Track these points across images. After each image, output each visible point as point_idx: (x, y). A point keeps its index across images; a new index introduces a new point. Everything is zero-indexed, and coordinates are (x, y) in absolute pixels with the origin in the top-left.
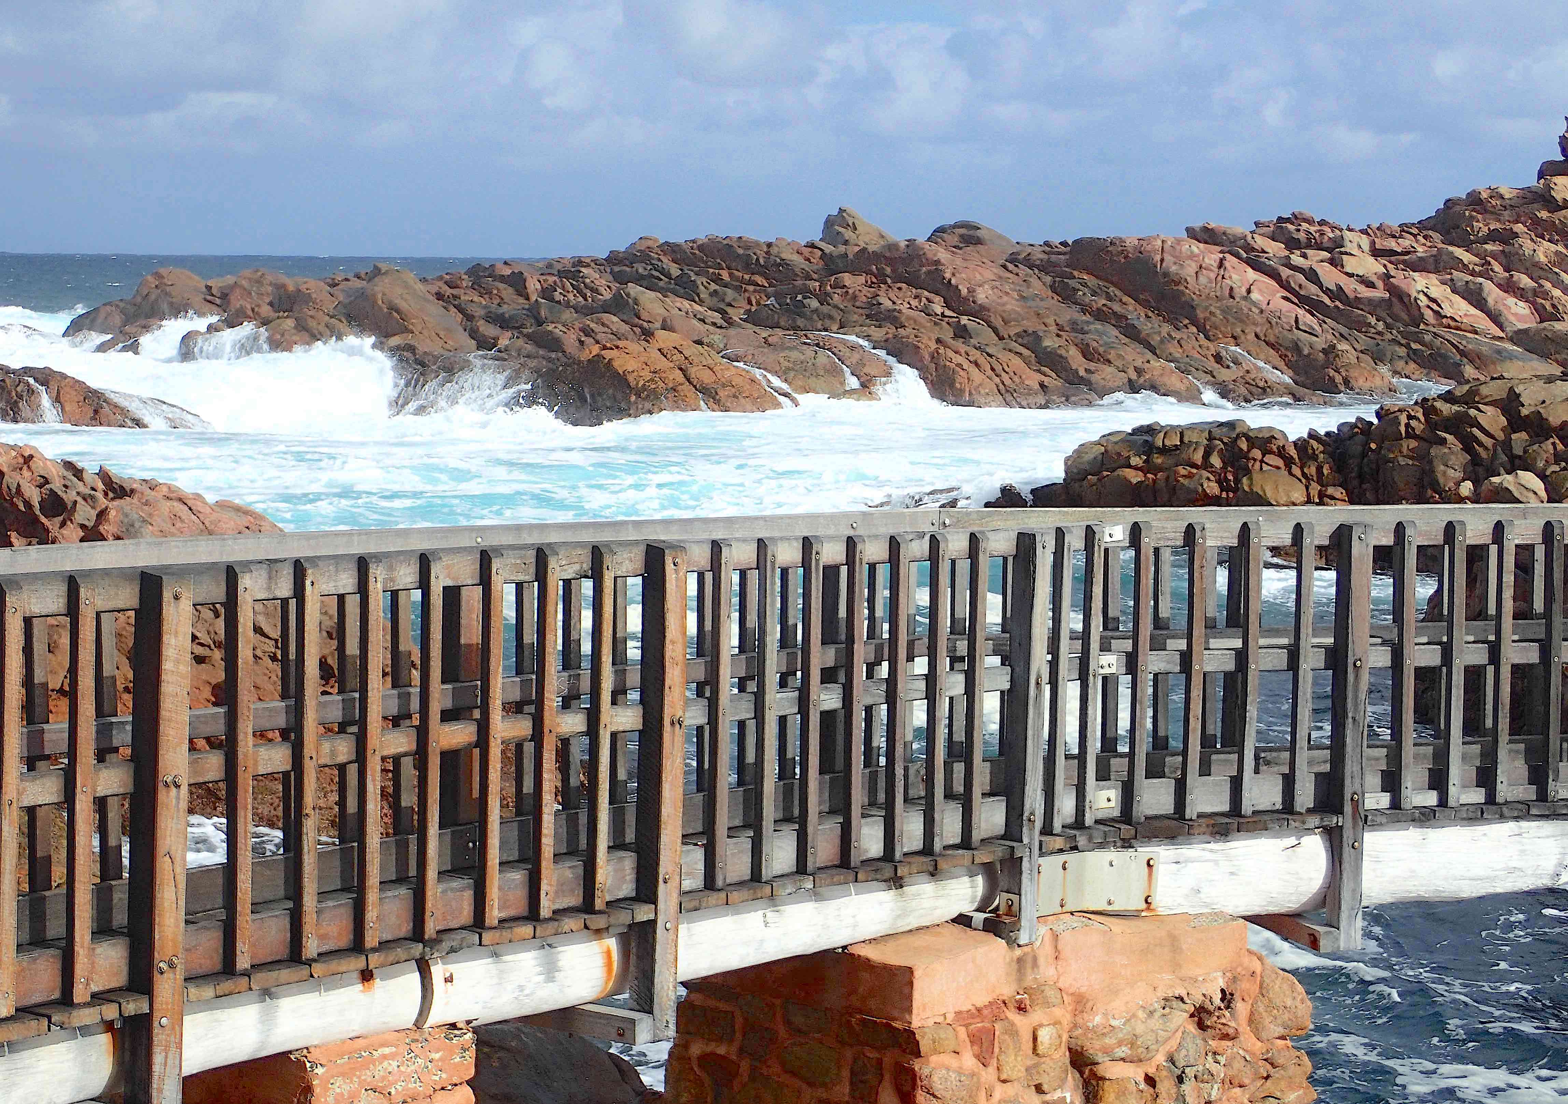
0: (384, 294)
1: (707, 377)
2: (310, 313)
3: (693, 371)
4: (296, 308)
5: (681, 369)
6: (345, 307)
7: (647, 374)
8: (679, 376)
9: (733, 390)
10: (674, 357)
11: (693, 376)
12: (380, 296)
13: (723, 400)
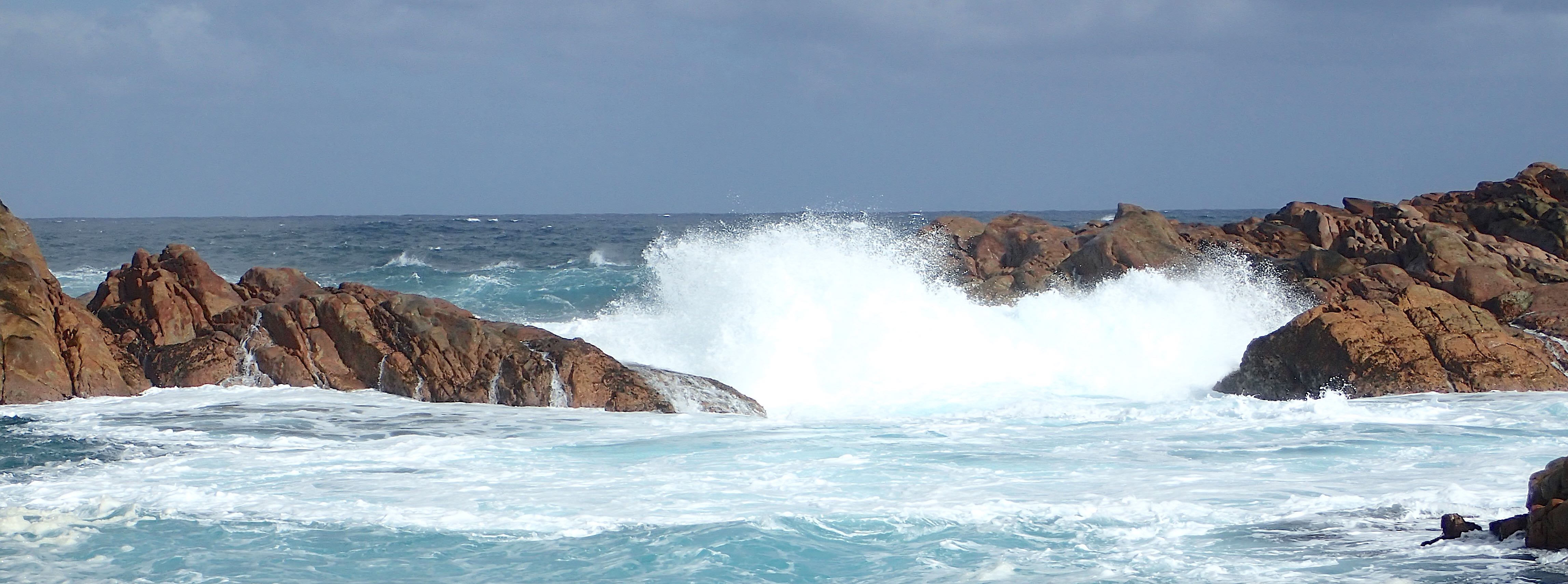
1: (1462, 348)
3: (1444, 341)
5: (1427, 337)
7: (1376, 345)
8: (1422, 347)
9: (1496, 366)
10: (1425, 322)
11: (1443, 346)
13: (1478, 380)
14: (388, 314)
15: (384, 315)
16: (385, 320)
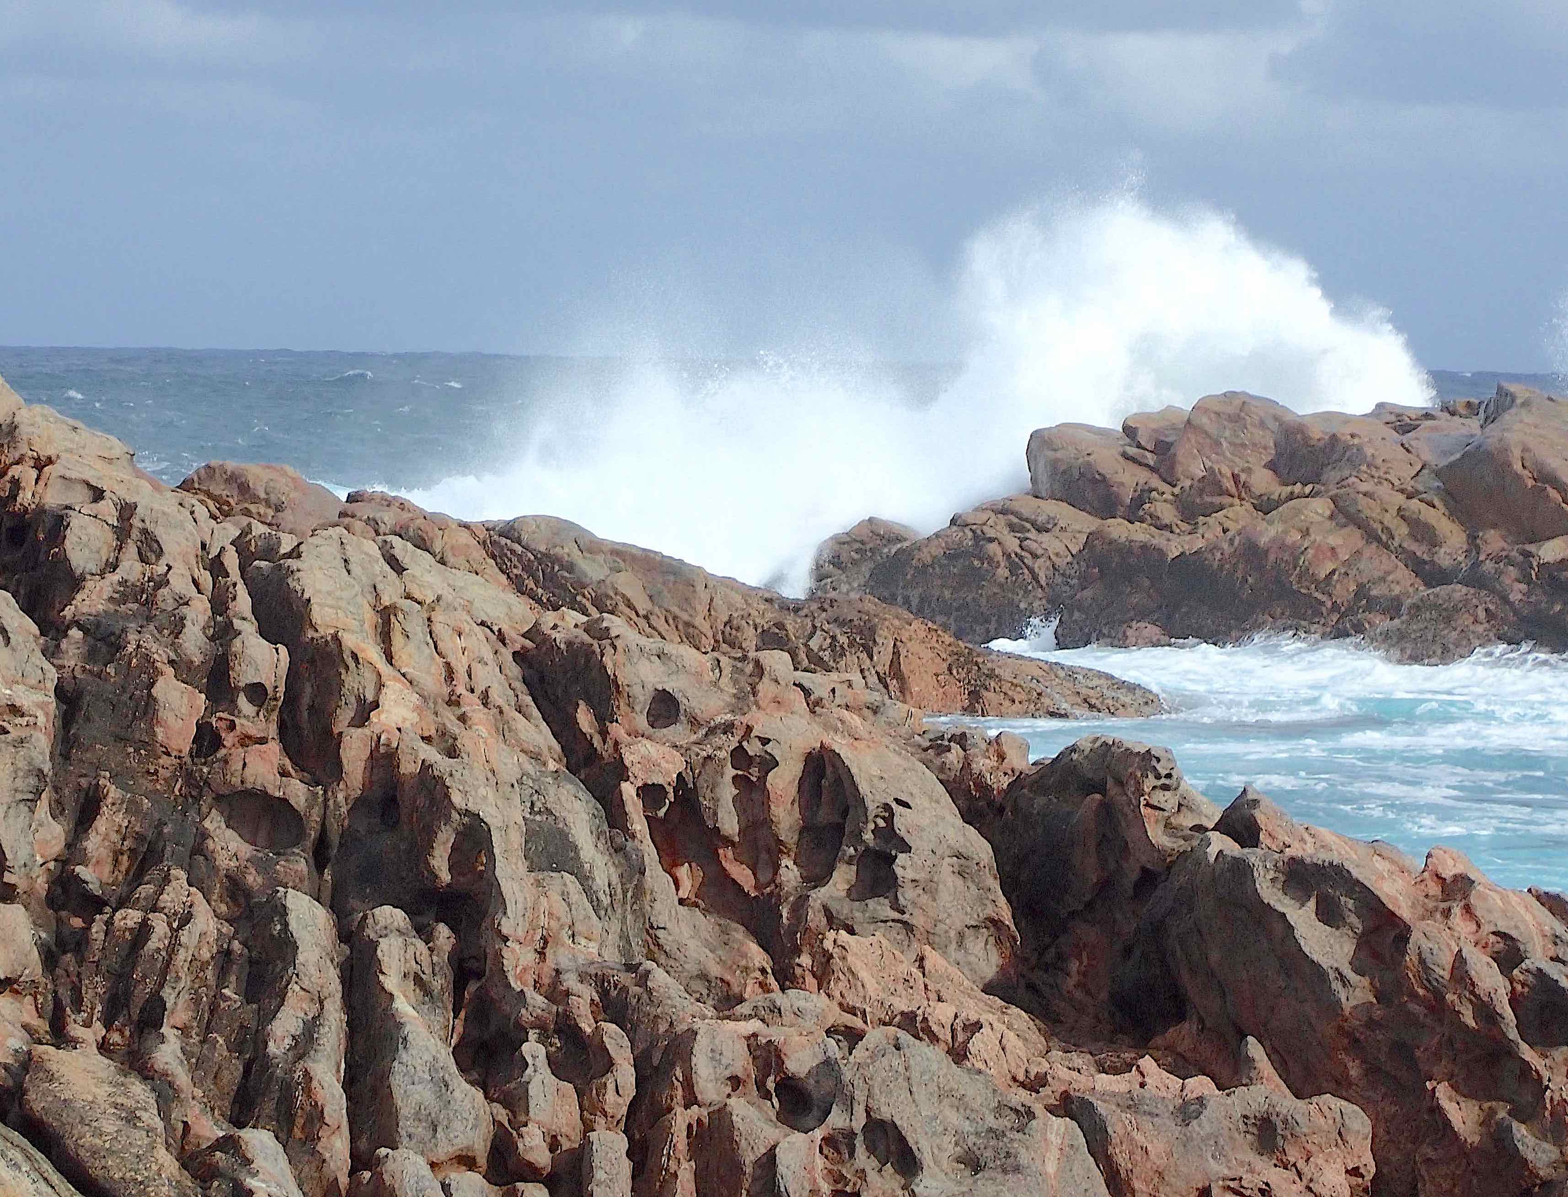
0: (1525, 450)
2: (1364, 487)
4: (1331, 475)
6: (1438, 474)
12: (1517, 453)
14: (519, 549)
15: (513, 552)
16: (515, 560)
